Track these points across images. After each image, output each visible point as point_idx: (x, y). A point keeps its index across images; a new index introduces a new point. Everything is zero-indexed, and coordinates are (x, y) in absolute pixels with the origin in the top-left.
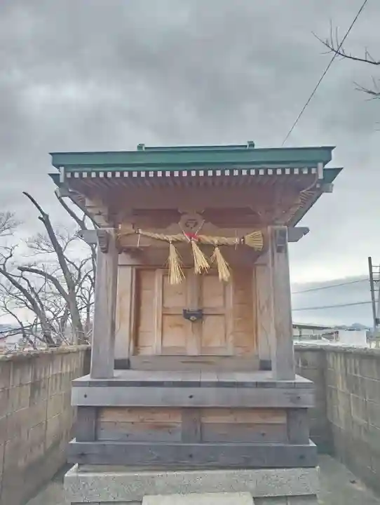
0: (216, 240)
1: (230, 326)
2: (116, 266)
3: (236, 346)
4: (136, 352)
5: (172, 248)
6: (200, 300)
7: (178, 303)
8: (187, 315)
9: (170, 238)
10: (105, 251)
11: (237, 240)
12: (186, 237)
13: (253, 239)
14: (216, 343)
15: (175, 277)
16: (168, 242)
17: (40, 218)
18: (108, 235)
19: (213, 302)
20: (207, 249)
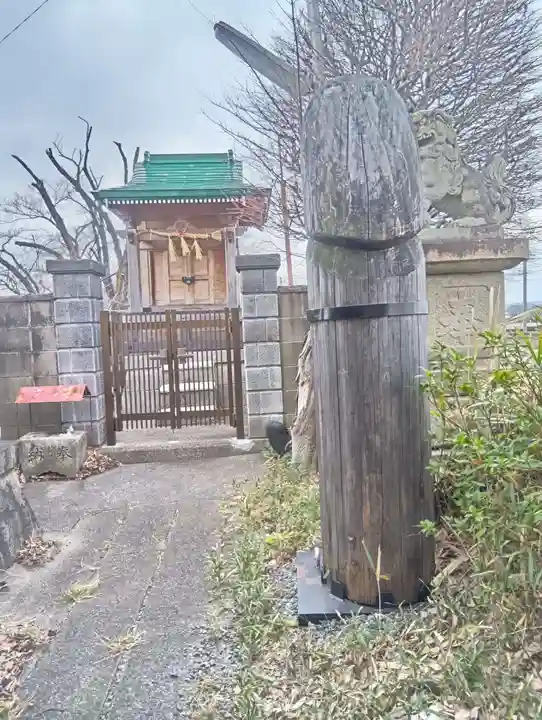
0: (194, 236)
1: (212, 287)
2: (139, 250)
3: (215, 299)
4: (154, 303)
5: (170, 241)
6: (192, 272)
7: (178, 273)
8: (184, 280)
9: (169, 235)
10: (132, 243)
11: (207, 236)
12: (176, 234)
13: (217, 235)
14: (204, 296)
15: (173, 258)
16: (167, 237)
17: (33, 184)
18: (133, 234)
19: (201, 272)
20: (189, 241)
